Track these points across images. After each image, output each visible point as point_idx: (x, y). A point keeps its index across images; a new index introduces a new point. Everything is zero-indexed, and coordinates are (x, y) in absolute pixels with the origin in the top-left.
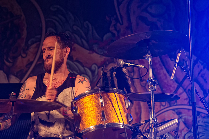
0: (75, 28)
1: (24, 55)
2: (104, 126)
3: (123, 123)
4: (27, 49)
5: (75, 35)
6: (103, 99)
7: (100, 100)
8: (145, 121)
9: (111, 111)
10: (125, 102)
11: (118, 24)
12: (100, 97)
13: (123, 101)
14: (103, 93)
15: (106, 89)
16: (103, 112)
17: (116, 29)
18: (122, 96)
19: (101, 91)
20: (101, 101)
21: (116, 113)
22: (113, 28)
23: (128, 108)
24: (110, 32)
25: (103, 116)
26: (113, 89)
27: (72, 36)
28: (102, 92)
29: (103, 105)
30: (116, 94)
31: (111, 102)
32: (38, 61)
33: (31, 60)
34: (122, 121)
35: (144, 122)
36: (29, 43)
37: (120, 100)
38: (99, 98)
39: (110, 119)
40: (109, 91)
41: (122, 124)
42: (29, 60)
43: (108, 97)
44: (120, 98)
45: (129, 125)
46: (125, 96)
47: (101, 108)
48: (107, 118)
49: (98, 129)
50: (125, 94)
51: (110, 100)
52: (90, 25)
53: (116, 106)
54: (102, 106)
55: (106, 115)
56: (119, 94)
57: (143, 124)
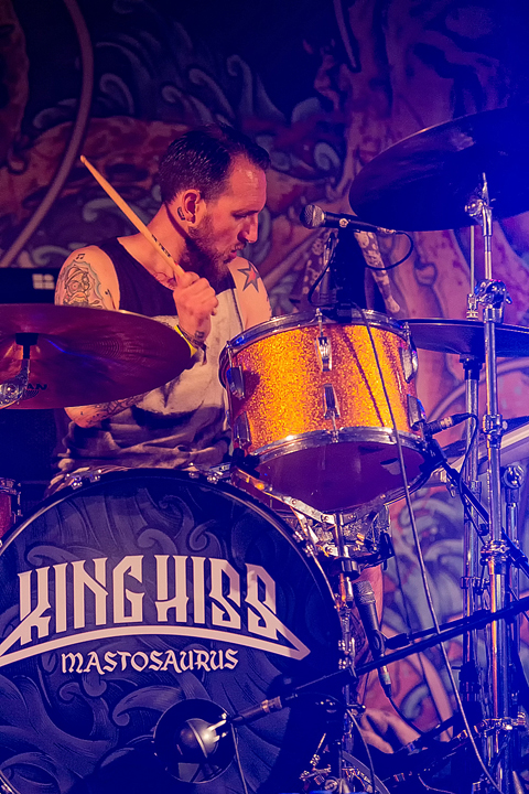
0: (195, 75)
1: (16, 166)
2: (331, 435)
3: (394, 429)
4: (31, 145)
5: (195, 101)
6: (330, 346)
7: (320, 348)
8: (453, 417)
9: (356, 387)
10: (401, 357)
11: (345, 70)
12: (320, 339)
13: (396, 353)
14: (328, 326)
15: (341, 313)
16: (329, 391)
17: (334, 86)
18: (391, 336)
19: (323, 319)
20: (324, 350)
21: (371, 393)
22: (326, 82)
23: (410, 378)
24: (314, 93)
25: (331, 404)
26: (363, 315)
27: (186, 103)
28: (328, 321)
29: (330, 367)
30: (372, 329)
31: (355, 356)
32: (65, 186)
33: (42, 183)
34: (390, 421)
35: (450, 420)
36: (37, 122)
37: (388, 351)
38: (318, 341)
39: (351, 415)
40: (349, 321)
41: (390, 431)
42: (34, 182)
43: (347, 340)
44: (386, 343)
45: (413, 436)
46: (400, 336)
47: (323, 376)
48: (341, 409)
49: (311, 445)
50: (401, 330)
51: (352, 350)
52: (247, 69)
53: (371, 370)
54: (326, 369)
55: (340, 399)
56: (384, 329)
57: (445, 428)
